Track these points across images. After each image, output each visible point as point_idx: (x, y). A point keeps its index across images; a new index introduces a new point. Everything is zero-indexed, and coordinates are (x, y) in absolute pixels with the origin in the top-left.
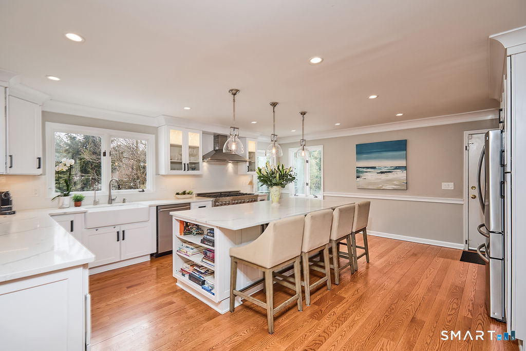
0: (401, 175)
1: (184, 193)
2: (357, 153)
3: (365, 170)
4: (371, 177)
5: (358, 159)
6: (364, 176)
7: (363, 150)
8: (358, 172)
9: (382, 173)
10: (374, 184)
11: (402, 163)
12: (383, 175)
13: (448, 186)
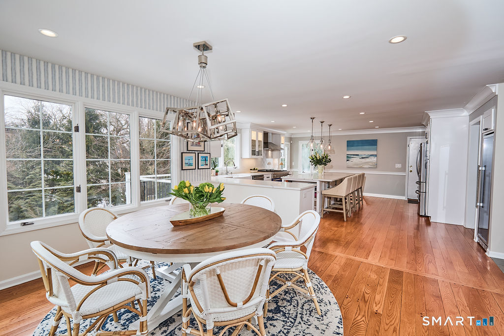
0: (374, 159)
1: (254, 169)
2: (347, 146)
3: (352, 156)
4: (355, 160)
5: (348, 150)
6: (351, 160)
7: (351, 144)
8: (348, 157)
9: (362, 158)
10: (357, 164)
11: (374, 153)
12: (363, 159)
13: (398, 166)
